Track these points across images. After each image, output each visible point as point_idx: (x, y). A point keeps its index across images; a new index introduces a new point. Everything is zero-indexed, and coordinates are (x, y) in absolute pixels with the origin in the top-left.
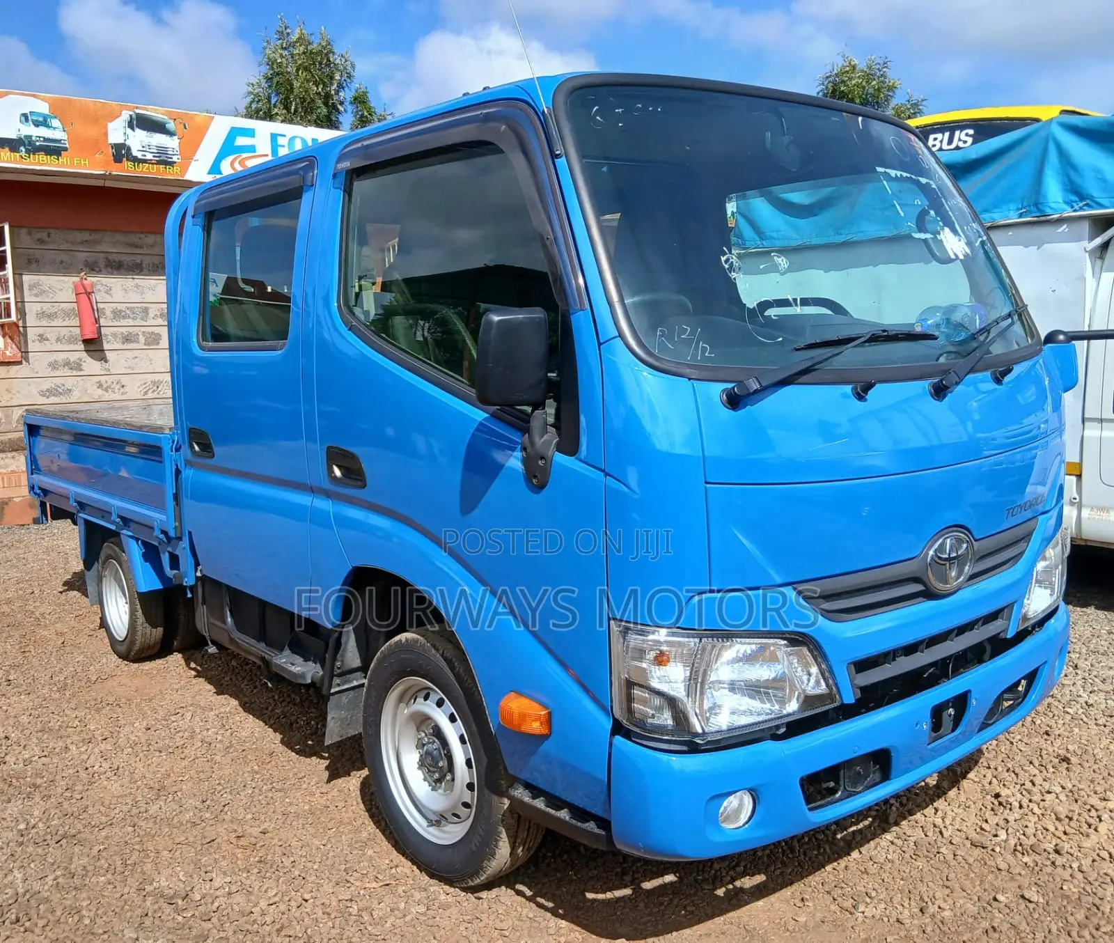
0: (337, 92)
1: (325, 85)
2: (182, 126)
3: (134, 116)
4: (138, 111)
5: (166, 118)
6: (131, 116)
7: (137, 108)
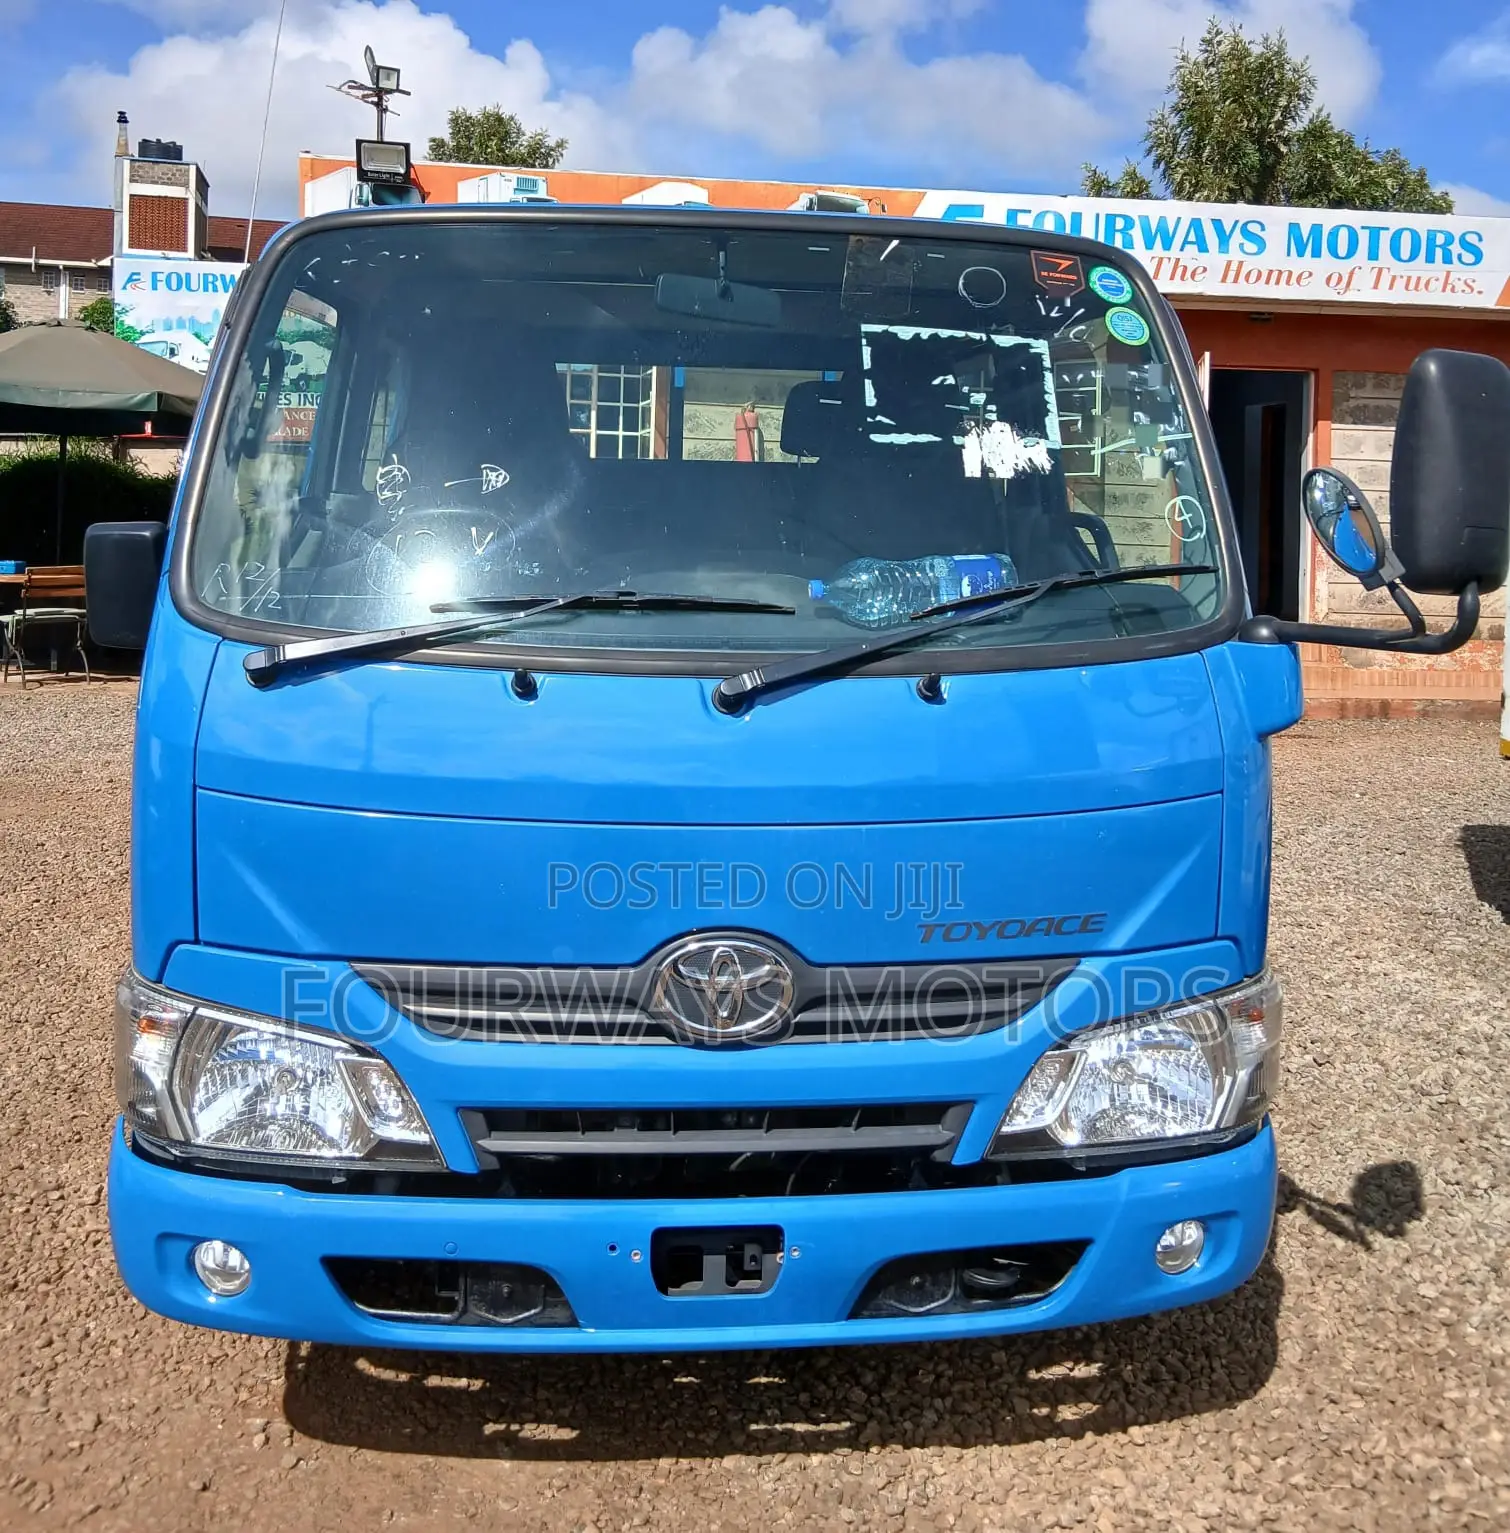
0: (1280, 125)
1: (1260, 117)
2: (880, 207)
3: (815, 200)
4: (820, 193)
5: (858, 198)
6: (811, 200)
7: (820, 188)
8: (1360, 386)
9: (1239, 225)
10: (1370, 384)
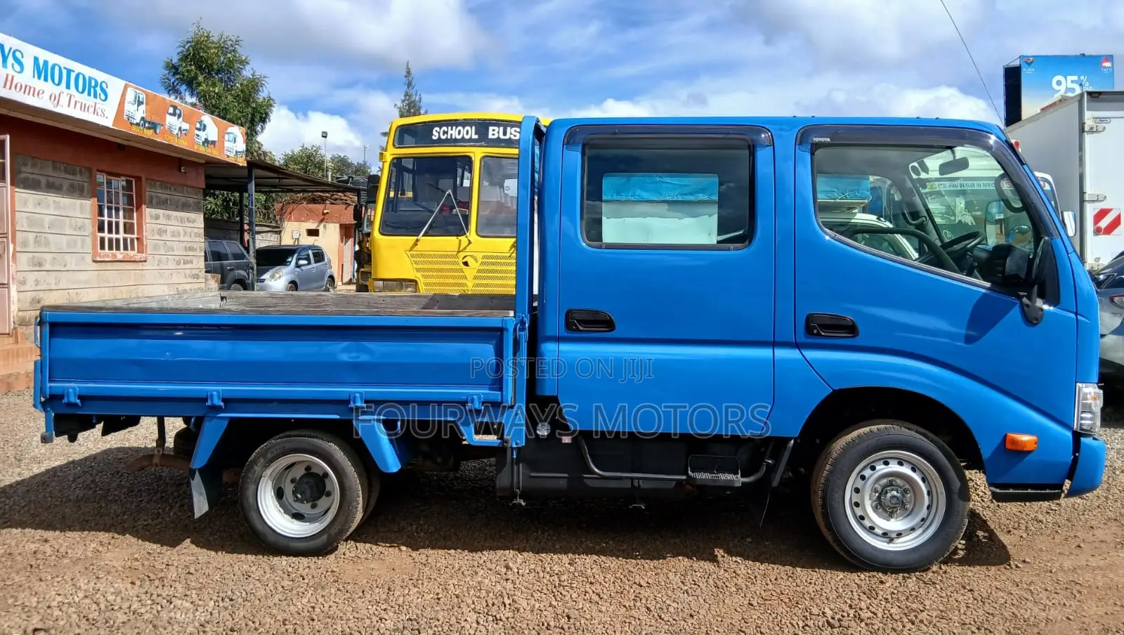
8: (25, 165)
9: (12, 51)
10: (30, 163)
